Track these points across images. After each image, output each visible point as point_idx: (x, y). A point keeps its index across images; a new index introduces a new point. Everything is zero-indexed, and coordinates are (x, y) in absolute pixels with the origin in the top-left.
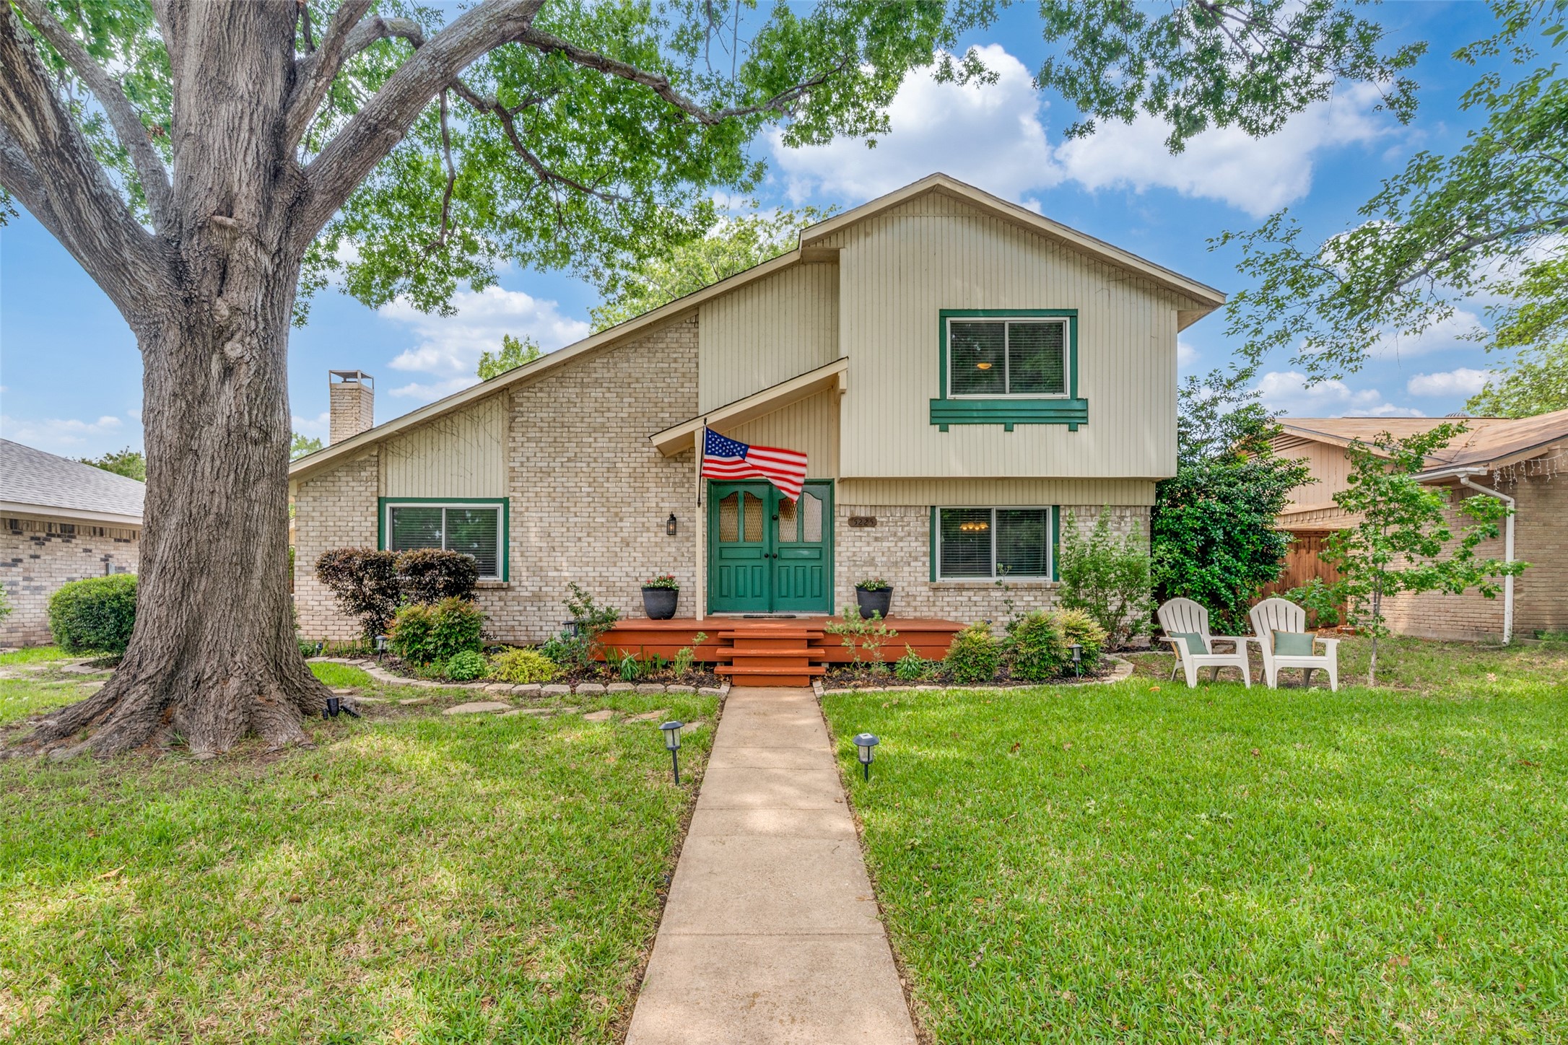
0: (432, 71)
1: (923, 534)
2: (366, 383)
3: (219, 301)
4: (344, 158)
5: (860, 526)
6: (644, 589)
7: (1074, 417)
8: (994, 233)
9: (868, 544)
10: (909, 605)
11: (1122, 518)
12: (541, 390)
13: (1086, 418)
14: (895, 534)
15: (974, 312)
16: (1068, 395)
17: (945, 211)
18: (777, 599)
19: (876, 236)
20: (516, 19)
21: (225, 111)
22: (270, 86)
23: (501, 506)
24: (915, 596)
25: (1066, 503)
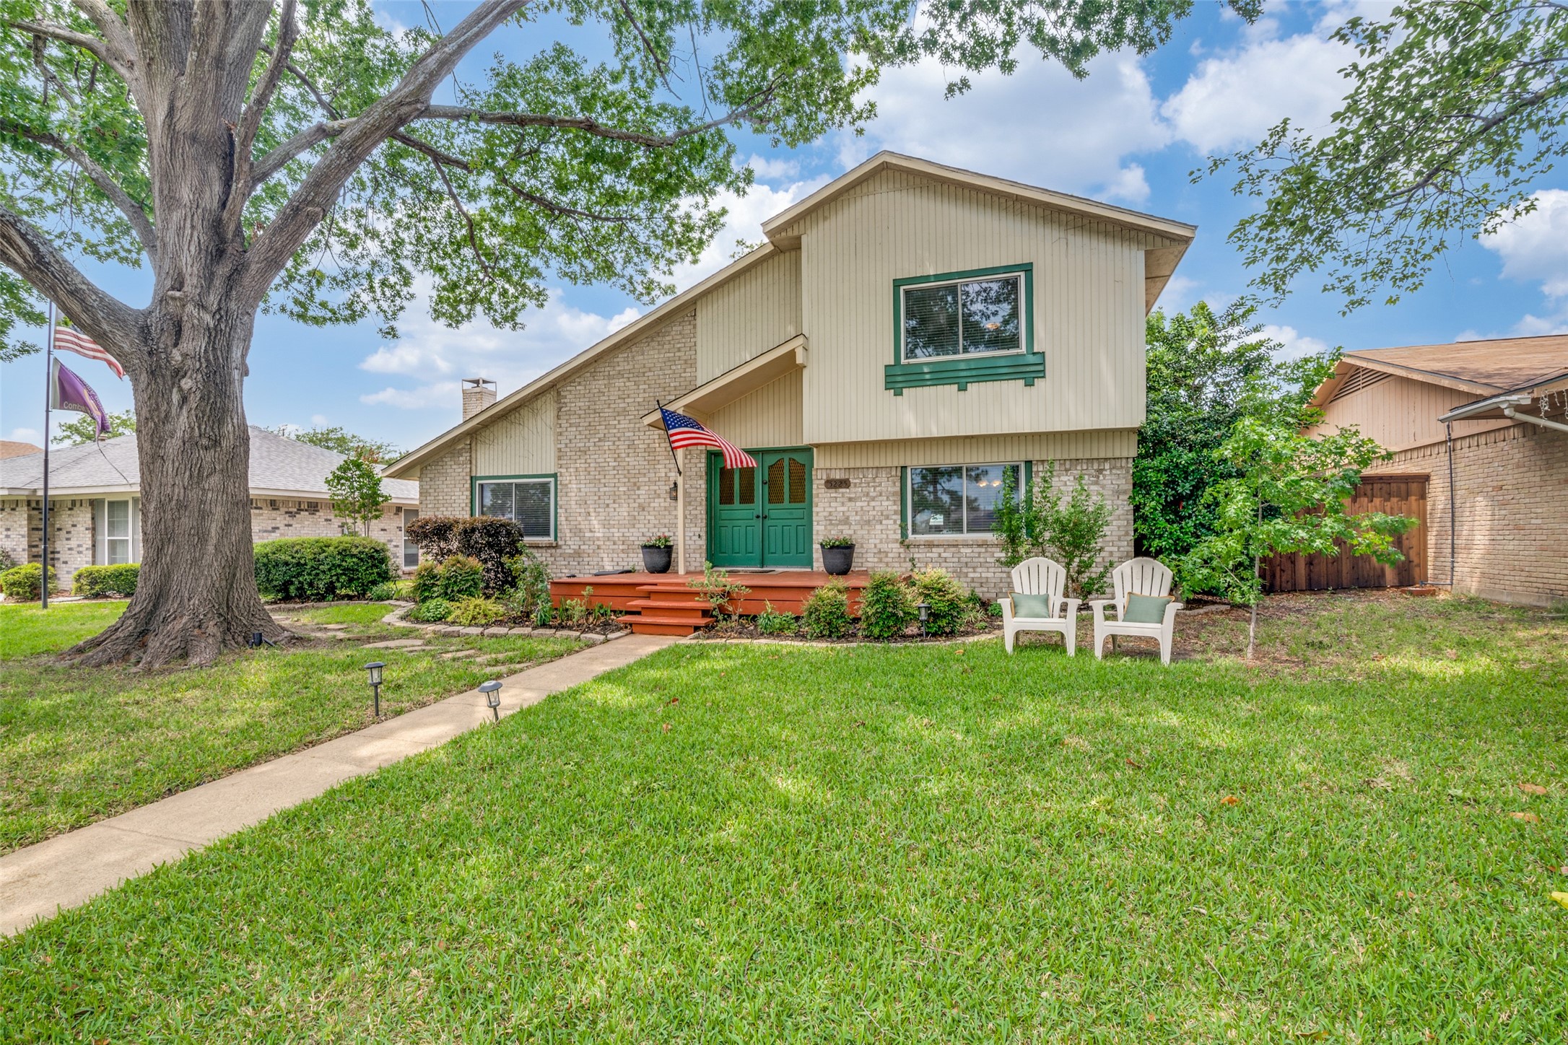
0: (339, 157)
1: (894, 494)
2: (490, 387)
3: (175, 351)
4: (274, 235)
5: (835, 487)
6: (645, 547)
7: (1031, 371)
8: (946, 200)
9: (843, 504)
10: (881, 561)
11: (1100, 471)
12: (579, 384)
13: (1044, 371)
14: (868, 494)
15: (926, 279)
16: (1023, 349)
17: (898, 185)
18: (767, 556)
19: (833, 218)
20: (409, 104)
21: (176, 216)
22: (208, 193)
23: (552, 480)
24: (886, 553)
25: (1037, 458)
